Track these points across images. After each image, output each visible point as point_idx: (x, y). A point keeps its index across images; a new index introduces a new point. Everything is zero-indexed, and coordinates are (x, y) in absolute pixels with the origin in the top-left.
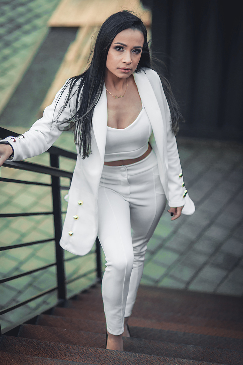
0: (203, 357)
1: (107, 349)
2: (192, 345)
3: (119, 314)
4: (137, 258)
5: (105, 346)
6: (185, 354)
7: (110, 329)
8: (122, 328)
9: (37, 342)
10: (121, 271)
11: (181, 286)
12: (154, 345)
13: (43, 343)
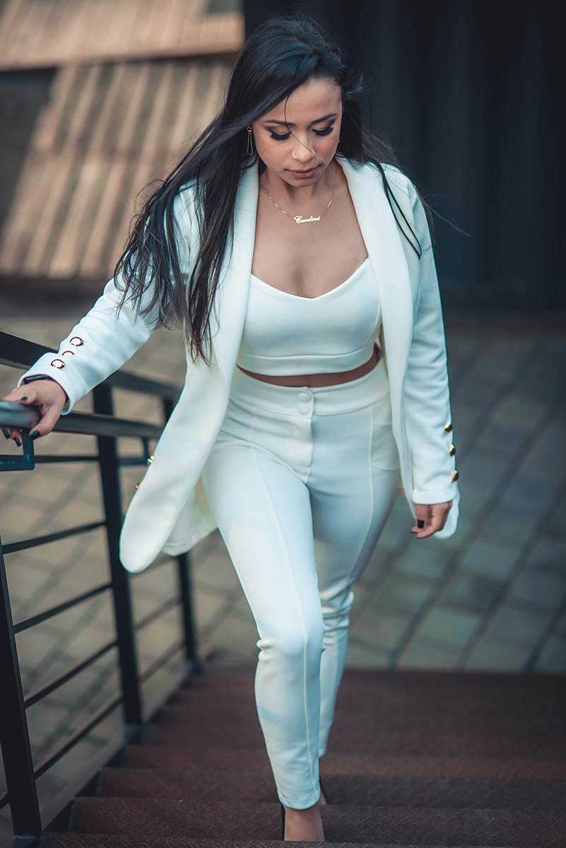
0: (517, 835)
1: (286, 840)
2: (486, 810)
3: (302, 759)
4: (334, 623)
5: (281, 831)
6: (474, 832)
7: (284, 796)
8: (315, 790)
9: (132, 840)
10: (294, 658)
11: (380, 661)
12: (397, 818)
13: (145, 841)
